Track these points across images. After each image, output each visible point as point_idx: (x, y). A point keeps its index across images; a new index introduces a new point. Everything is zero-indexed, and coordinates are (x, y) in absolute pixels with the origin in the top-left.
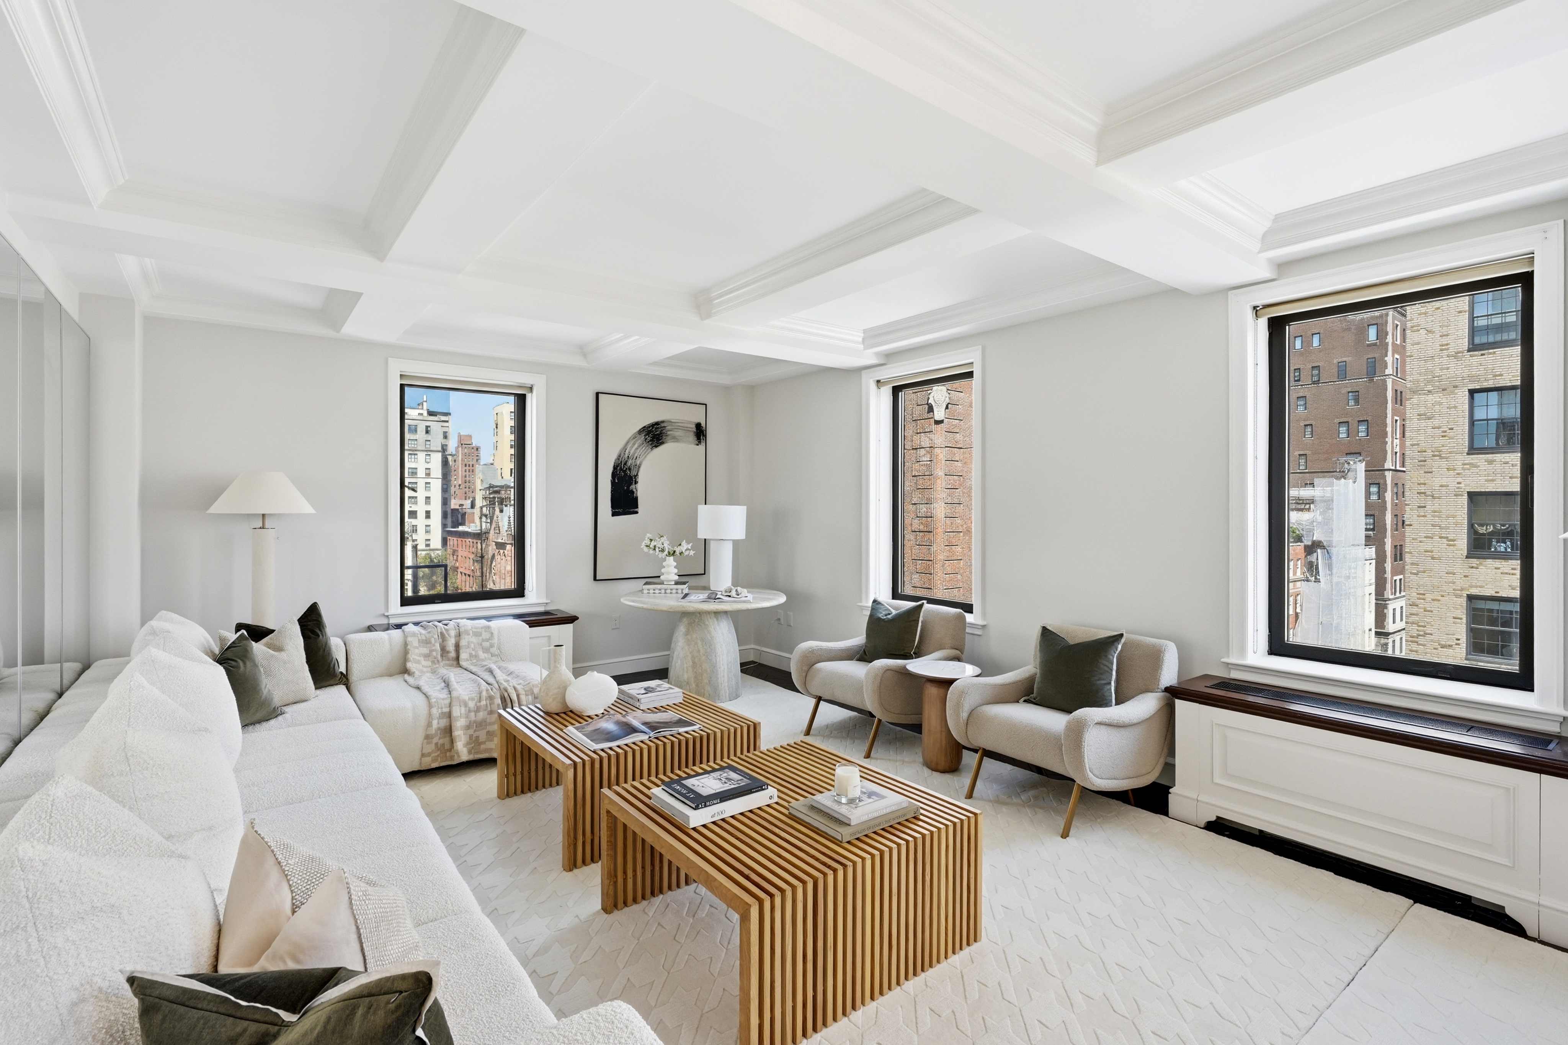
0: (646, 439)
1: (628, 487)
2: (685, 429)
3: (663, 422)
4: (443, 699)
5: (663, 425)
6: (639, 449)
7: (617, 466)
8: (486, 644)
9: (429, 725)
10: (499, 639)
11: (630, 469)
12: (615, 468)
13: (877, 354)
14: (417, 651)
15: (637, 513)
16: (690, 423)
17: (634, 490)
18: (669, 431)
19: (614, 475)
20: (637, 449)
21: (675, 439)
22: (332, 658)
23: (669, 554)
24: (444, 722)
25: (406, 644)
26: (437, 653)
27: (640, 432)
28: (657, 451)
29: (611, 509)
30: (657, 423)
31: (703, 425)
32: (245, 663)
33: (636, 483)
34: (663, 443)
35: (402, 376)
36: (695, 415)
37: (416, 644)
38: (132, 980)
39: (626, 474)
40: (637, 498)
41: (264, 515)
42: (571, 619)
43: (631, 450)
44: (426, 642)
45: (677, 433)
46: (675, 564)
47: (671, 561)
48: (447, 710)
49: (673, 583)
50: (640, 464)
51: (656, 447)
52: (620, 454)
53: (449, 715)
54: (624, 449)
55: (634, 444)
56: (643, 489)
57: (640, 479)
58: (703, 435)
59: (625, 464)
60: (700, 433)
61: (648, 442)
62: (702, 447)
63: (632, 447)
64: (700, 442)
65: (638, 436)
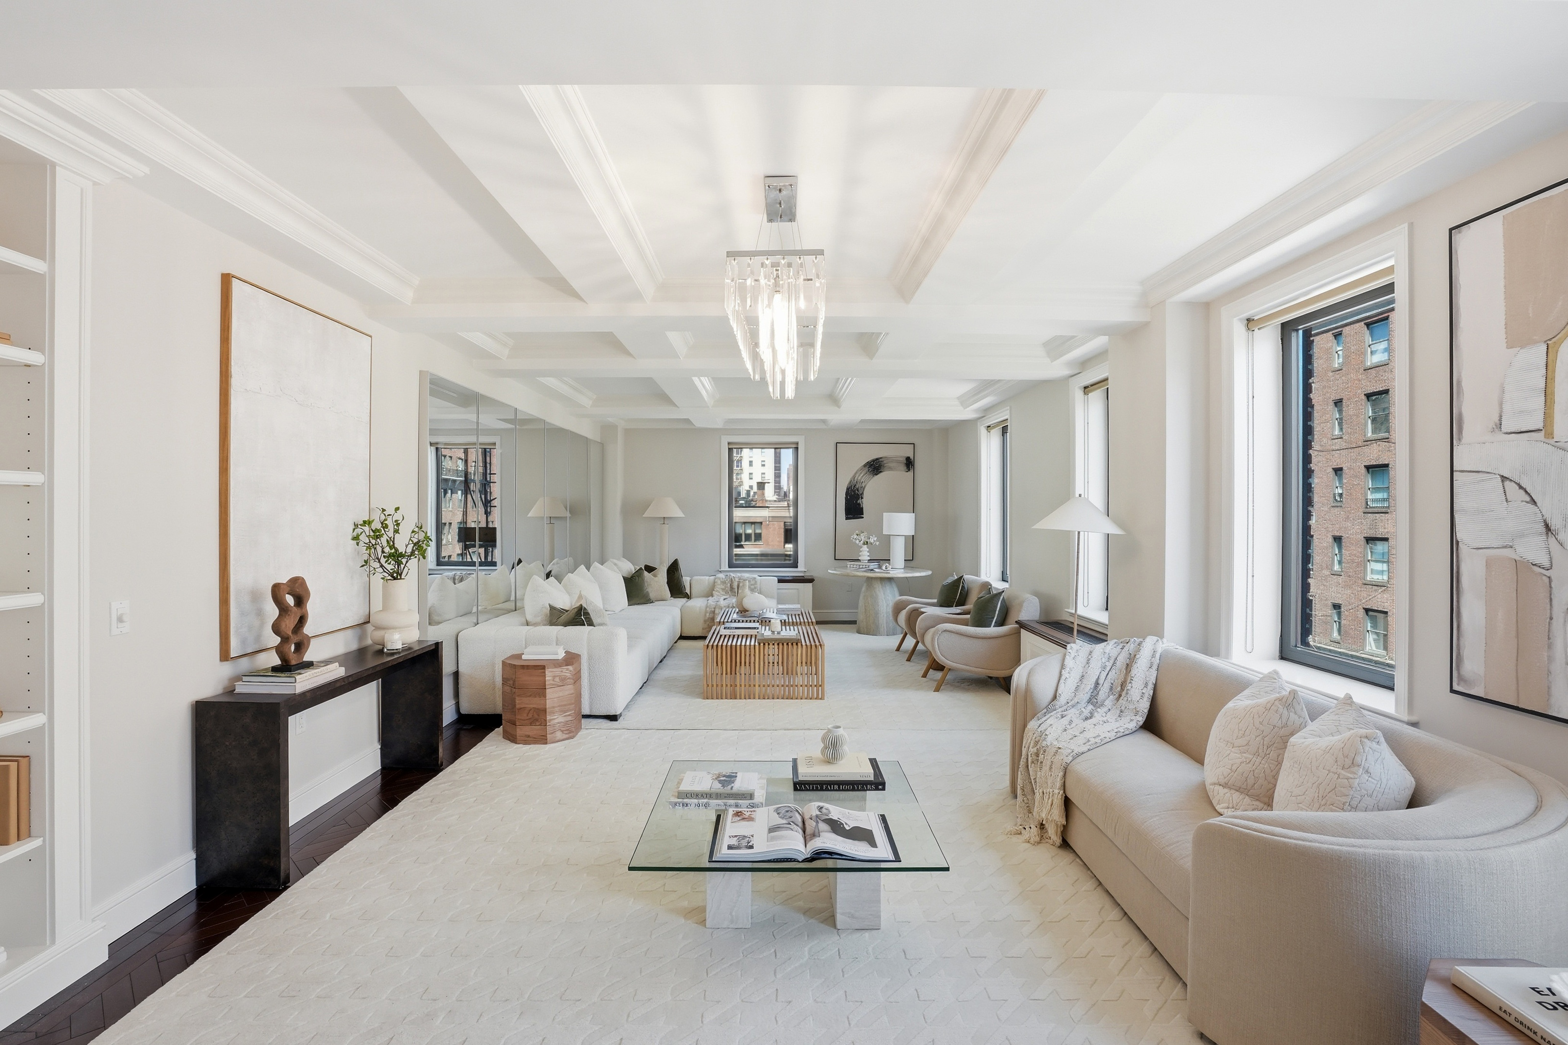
0: (869, 470)
1: (856, 502)
2: (898, 462)
3: (881, 458)
4: (713, 605)
5: (881, 460)
6: (865, 476)
7: (849, 488)
8: (753, 587)
9: (705, 615)
10: (760, 584)
11: (858, 491)
12: (848, 489)
13: (976, 411)
14: (719, 586)
15: (863, 518)
16: (901, 457)
17: (861, 503)
18: (886, 463)
19: (847, 494)
20: (863, 476)
21: (890, 469)
22: (681, 585)
23: (864, 544)
24: (712, 615)
25: (715, 582)
26: (728, 589)
27: (865, 466)
28: (876, 477)
29: (845, 515)
30: (877, 459)
31: (912, 457)
32: (638, 578)
33: (862, 498)
34: (881, 472)
35: (729, 443)
36: (908, 452)
37: (719, 582)
38: (550, 605)
39: (855, 493)
40: (862, 508)
41: (664, 518)
42: (810, 580)
43: (859, 477)
44: (724, 583)
45: (891, 465)
46: (868, 550)
47: (865, 548)
48: (713, 610)
49: (867, 562)
50: (865, 486)
51: (877, 475)
52: (851, 480)
53: (714, 612)
54: (854, 477)
55: (861, 473)
56: (867, 503)
57: (865, 496)
58: (912, 465)
59: (854, 486)
60: (909, 463)
61: (871, 472)
62: (911, 473)
63: (859, 476)
64: (909, 470)
65: (864, 468)
